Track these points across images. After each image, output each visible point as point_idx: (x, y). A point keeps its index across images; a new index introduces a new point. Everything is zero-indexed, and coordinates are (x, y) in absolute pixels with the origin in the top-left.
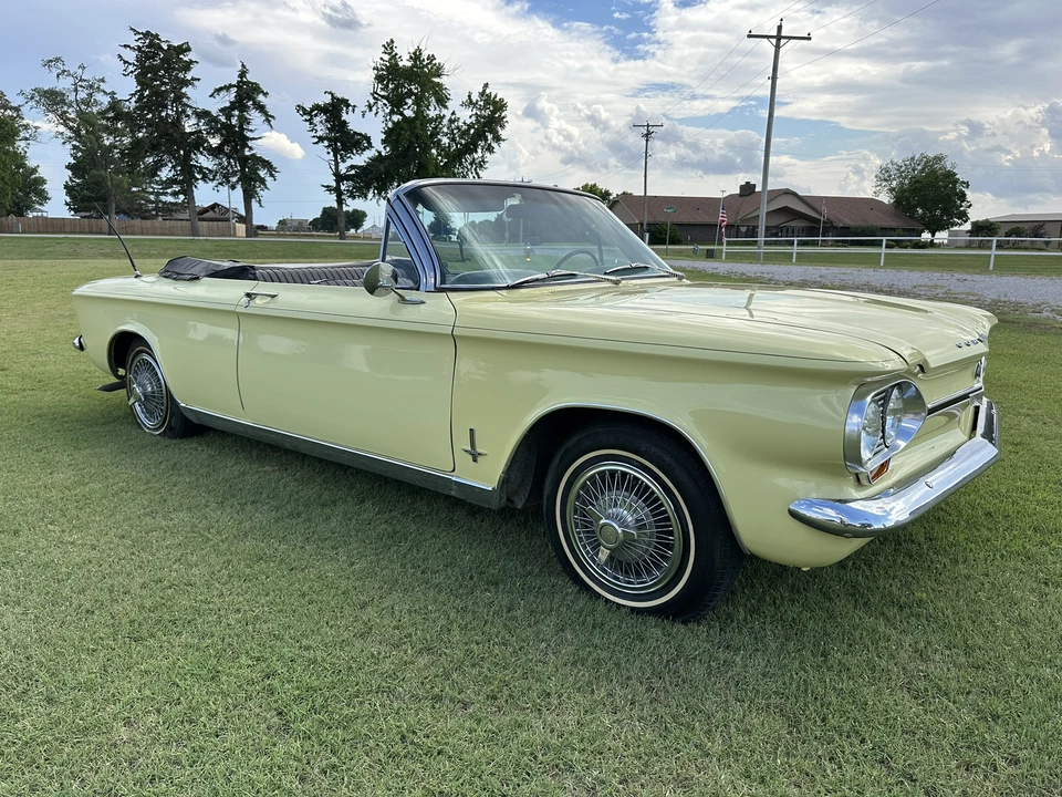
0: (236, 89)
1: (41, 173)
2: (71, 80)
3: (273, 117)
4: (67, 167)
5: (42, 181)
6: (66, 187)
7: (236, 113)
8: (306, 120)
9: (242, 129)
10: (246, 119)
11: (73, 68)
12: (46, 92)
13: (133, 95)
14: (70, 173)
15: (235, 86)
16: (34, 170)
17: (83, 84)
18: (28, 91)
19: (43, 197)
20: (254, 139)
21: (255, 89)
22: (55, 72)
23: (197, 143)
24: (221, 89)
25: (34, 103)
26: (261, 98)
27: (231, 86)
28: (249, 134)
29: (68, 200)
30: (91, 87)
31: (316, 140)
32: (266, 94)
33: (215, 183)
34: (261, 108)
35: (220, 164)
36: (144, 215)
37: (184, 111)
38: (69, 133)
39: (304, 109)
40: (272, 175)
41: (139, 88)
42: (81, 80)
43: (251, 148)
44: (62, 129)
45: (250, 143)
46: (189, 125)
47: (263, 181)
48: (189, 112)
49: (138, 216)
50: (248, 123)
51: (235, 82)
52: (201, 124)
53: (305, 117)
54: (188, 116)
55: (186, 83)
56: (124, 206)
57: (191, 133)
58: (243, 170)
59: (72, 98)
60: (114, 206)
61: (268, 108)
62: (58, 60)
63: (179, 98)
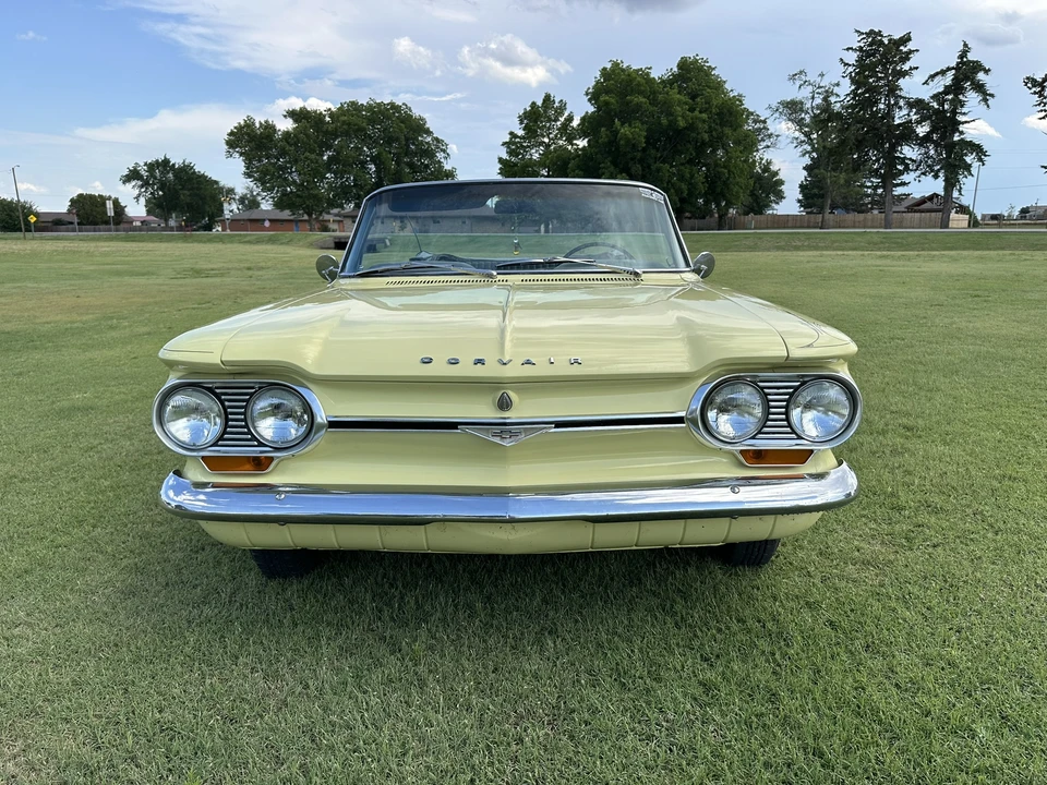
0: (953, 71)
1: (781, 176)
2: (810, 88)
3: (992, 96)
4: (804, 168)
5: (781, 182)
6: (801, 186)
7: (950, 97)
8: (1035, 93)
9: (954, 113)
10: (960, 101)
11: (812, 77)
12: (788, 103)
13: (848, 95)
14: (805, 173)
15: (953, 68)
16: (776, 173)
17: (819, 90)
18: (774, 105)
19: (780, 196)
20: (966, 122)
21: (975, 68)
22: (798, 83)
23: (906, 134)
24: (937, 74)
25: (777, 115)
26: (981, 76)
27: (949, 69)
28: (961, 118)
29: (800, 197)
30: (827, 91)
31: (1043, 114)
32: (987, 71)
33: (918, 172)
34: (980, 88)
35: (926, 153)
36: (861, 209)
37: (896, 103)
38: (802, 138)
39: (1036, 81)
40: (980, 160)
41: (853, 87)
42: (820, 87)
43: (962, 133)
44: (797, 134)
45: (961, 128)
46: (900, 117)
47: (968, 167)
48: (902, 103)
49: (854, 210)
50: (962, 106)
51: (954, 64)
52: (912, 114)
53: (1034, 89)
54: (900, 108)
55: (904, 74)
56: (839, 200)
57: (899, 125)
58: (949, 156)
59: (808, 105)
60: (829, 202)
61: (988, 87)
62: (801, 72)
63: (893, 90)
